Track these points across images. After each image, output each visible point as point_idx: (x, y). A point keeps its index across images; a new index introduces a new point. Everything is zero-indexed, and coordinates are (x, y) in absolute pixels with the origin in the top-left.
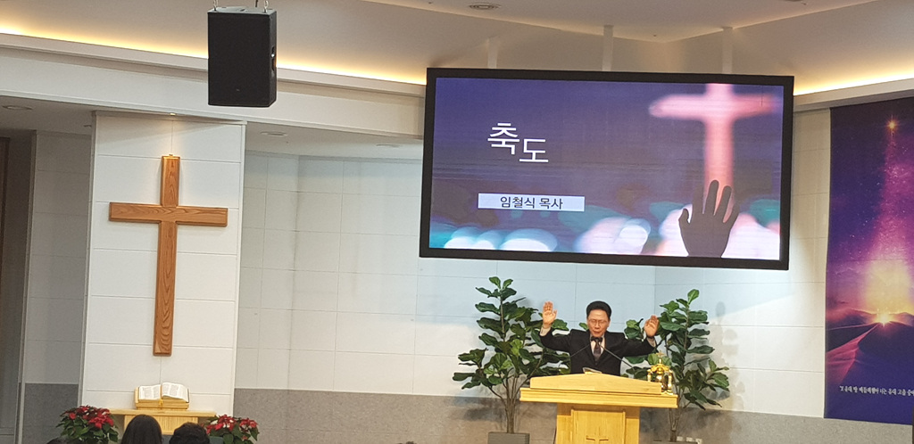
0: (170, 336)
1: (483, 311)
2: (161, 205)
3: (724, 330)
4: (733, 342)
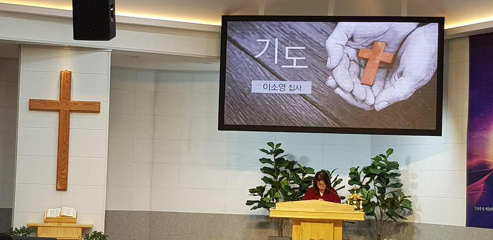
0: (66, 179)
1: (263, 163)
2: (60, 100)
3: (410, 173)
4: (415, 181)
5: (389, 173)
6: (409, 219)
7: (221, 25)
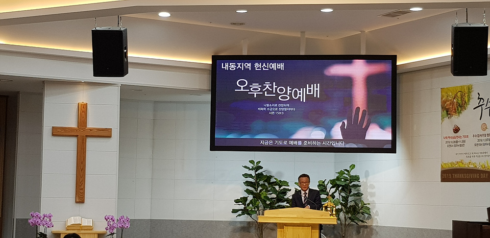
0: (84, 193)
1: (246, 177)
2: (78, 127)
3: (368, 185)
4: (373, 191)
5: (351, 185)
6: (368, 223)
7: (211, 63)
